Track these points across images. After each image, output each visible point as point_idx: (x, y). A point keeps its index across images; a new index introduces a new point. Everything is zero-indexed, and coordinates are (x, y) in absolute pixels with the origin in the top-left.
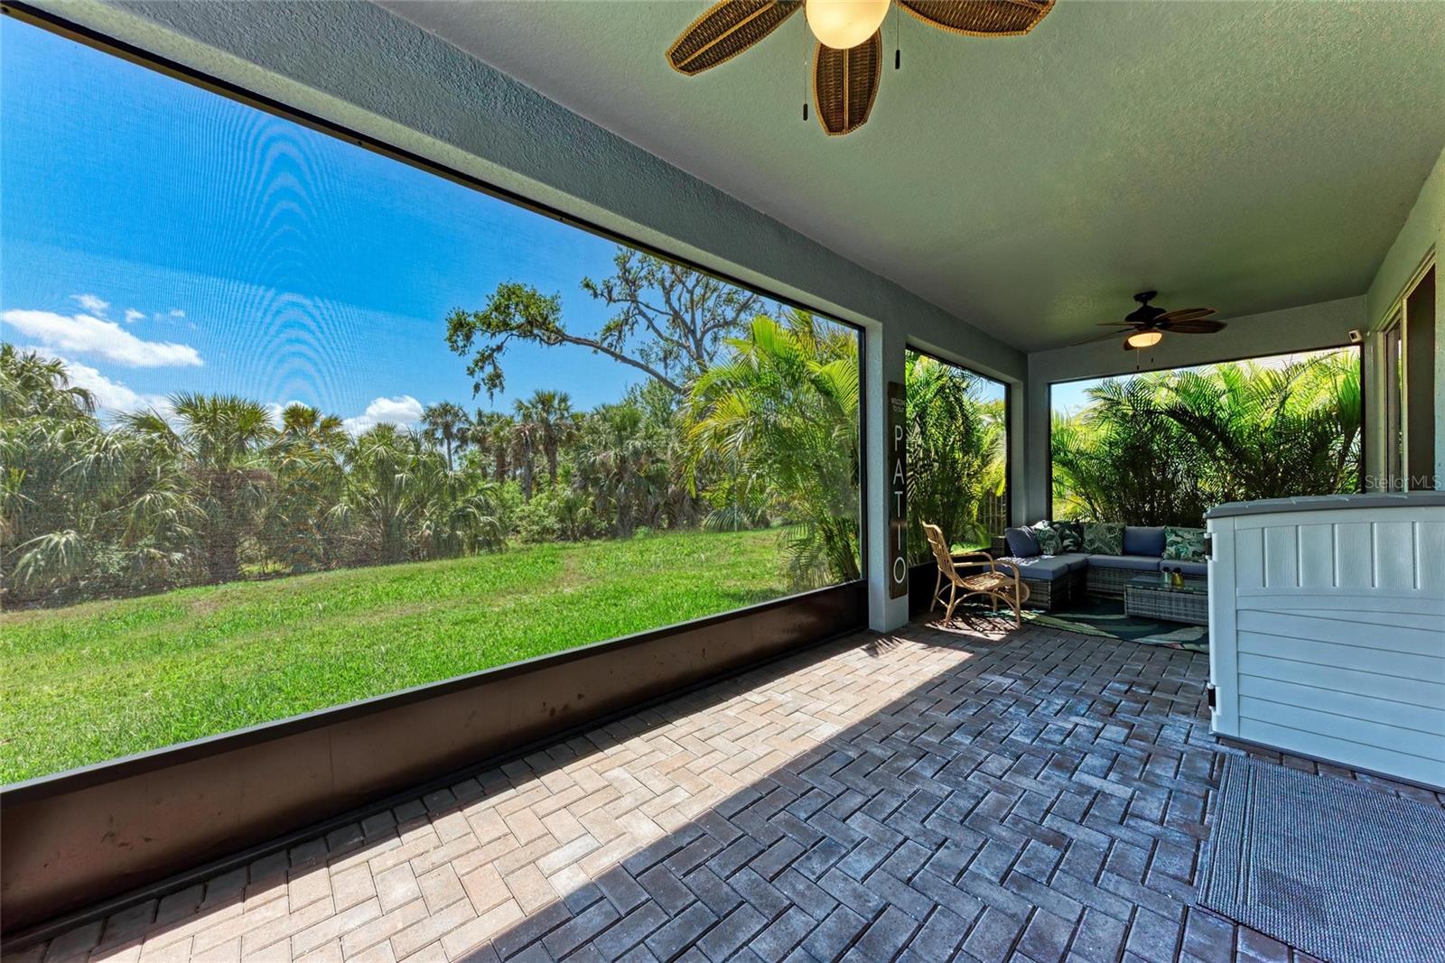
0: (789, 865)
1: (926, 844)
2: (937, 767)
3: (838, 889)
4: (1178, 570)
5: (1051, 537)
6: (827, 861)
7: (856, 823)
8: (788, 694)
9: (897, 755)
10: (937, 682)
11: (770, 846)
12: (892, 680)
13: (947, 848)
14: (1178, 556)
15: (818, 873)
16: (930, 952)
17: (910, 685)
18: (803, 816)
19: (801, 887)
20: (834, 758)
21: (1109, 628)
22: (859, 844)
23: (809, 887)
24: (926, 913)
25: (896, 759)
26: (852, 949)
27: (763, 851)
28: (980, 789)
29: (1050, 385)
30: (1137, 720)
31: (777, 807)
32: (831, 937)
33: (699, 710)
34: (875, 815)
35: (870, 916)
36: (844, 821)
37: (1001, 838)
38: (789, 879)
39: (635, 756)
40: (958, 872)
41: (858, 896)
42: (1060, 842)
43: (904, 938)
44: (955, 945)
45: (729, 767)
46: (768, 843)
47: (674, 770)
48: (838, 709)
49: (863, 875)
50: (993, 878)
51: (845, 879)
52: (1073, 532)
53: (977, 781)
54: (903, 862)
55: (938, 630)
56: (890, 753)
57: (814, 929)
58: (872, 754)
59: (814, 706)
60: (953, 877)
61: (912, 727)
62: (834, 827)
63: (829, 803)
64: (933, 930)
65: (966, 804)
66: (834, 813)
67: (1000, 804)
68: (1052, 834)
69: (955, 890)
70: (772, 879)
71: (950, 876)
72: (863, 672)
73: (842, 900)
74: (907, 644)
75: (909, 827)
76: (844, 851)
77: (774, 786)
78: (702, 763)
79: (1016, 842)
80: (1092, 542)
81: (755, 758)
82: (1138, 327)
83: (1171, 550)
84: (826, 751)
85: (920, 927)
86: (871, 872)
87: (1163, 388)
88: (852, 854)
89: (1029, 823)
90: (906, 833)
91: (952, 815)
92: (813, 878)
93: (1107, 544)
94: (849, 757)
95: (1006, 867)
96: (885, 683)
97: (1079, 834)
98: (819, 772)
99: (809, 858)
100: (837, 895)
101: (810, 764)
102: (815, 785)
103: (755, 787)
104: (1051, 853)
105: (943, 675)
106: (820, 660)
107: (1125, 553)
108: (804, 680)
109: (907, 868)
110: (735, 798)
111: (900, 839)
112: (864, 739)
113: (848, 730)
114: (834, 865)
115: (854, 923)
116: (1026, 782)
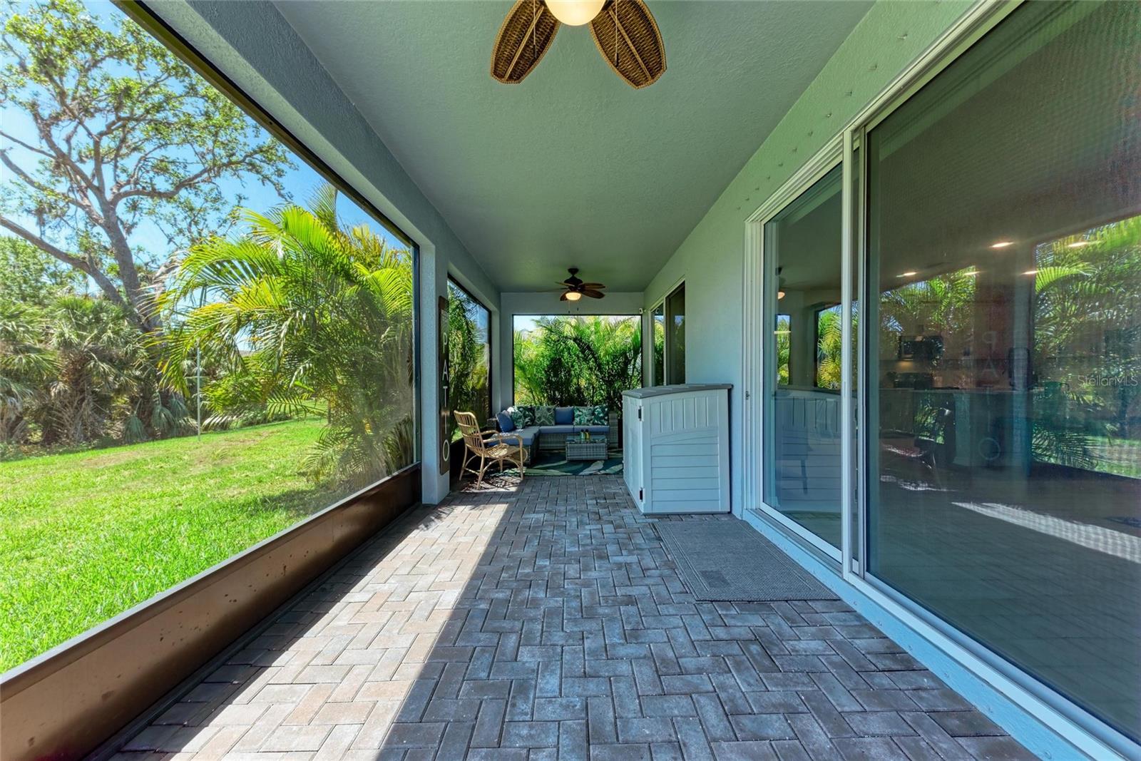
0: (503, 722)
1: (575, 643)
2: (544, 588)
3: (550, 712)
4: (587, 431)
5: (520, 417)
6: (528, 698)
7: (526, 655)
8: (391, 581)
9: (516, 592)
10: (502, 529)
11: (476, 718)
12: (470, 539)
13: (587, 638)
14: (580, 423)
15: (529, 711)
16: (629, 711)
17: (486, 538)
18: (483, 675)
19: (524, 732)
20: (472, 617)
21: (563, 470)
22: (538, 670)
23: (531, 727)
24: (609, 688)
25: (516, 595)
26: (591, 747)
27: (474, 727)
28: (576, 590)
29: (513, 315)
30: (612, 518)
31: (457, 681)
32: (573, 751)
33: (299, 635)
34: (532, 643)
35: (583, 715)
36: (516, 660)
37: (607, 615)
38: (512, 733)
39: (244, 729)
40: (604, 649)
41: (566, 707)
42: (631, 601)
43: (611, 714)
44: (636, 696)
45: (384, 674)
46: (474, 717)
47: (317, 713)
48: (446, 576)
49: (558, 691)
50: (621, 641)
51: (550, 702)
52: (529, 412)
53: (570, 586)
54: (572, 664)
55: (474, 493)
56: (508, 593)
57: (558, 755)
58: (497, 599)
59: (423, 582)
60: (605, 655)
61: (509, 568)
62: (513, 669)
63: (495, 653)
64: (620, 696)
65: (575, 604)
66: (504, 658)
67: (592, 594)
68: (625, 598)
69: (611, 662)
70: (499, 743)
71: (602, 655)
72: (444, 539)
73: (559, 719)
74: (460, 508)
75: (558, 638)
76: (533, 682)
77: (441, 666)
78: (347, 687)
79: (615, 613)
80: (540, 418)
81: (404, 653)
82: (570, 288)
83: (577, 420)
84: (462, 614)
85: (613, 699)
86: (561, 685)
87: (569, 324)
88: (539, 681)
89: (612, 598)
90: (561, 643)
91: (575, 615)
92: (528, 718)
93: (548, 419)
94: (483, 610)
95: (621, 630)
96: (467, 543)
97: (635, 591)
98: (470, 633)
99: (514, 705)
100: (554, 717)
101: (458, 630)
102: (475, 645)
103: (423, 676)
104: (632, 609)
105: (500, 524)
106: (400, 541)
107: (556, 424)
108: (397, 563)
109: (578, 667)
110: (413, 697)
111: (559, 650)
112: (483, 590)
113: (466, 588)
114: (535, 698)
115: (579, 728)
116: (593, 574)
